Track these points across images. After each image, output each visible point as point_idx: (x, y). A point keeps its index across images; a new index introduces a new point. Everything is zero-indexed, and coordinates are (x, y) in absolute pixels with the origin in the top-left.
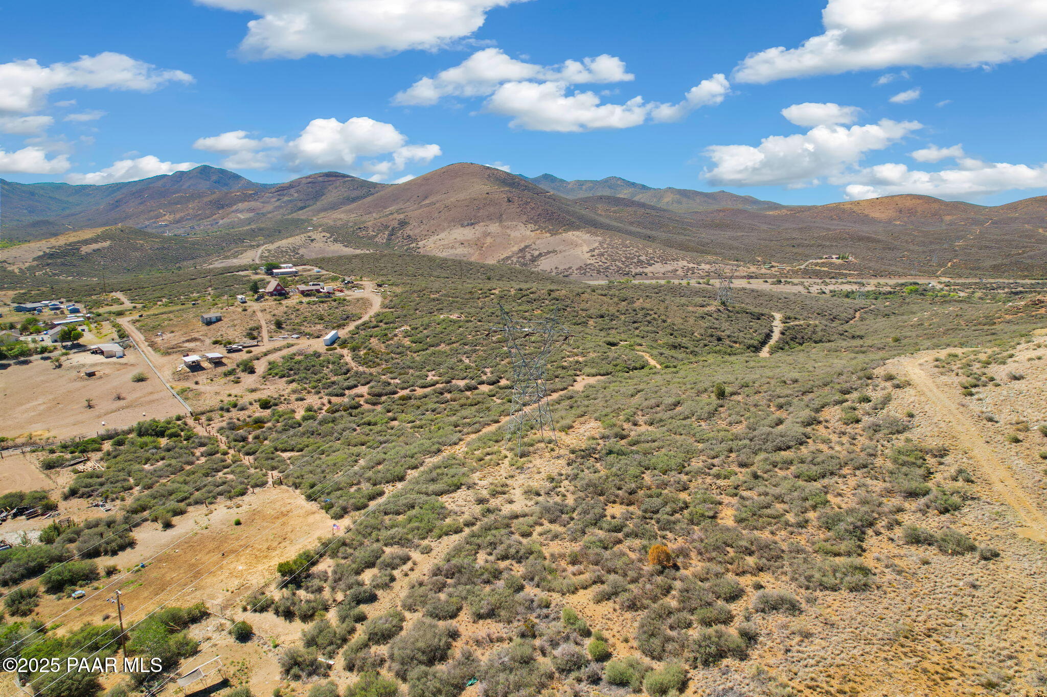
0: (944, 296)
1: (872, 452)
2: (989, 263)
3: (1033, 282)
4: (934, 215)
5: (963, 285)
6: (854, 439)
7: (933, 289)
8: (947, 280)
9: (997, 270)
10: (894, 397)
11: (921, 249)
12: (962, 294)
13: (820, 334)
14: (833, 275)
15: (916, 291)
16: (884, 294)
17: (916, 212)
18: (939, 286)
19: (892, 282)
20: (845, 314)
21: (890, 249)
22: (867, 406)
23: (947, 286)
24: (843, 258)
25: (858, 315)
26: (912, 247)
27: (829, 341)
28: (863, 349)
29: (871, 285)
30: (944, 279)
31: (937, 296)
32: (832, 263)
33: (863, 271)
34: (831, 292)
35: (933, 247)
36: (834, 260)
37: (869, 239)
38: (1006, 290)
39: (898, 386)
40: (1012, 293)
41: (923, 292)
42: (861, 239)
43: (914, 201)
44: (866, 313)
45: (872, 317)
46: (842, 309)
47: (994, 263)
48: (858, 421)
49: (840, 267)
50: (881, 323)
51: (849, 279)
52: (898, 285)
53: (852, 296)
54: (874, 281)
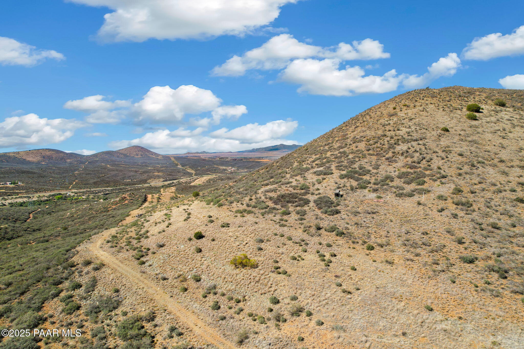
0: (76, 199)
1: (103, 335)
2: (92, 181)
3: (112, 188)
4: (62, 159)
5: (83, 192)
6: (82, 327)
7: (70, 196)
8: (76, 191)
9: (96, 184)
10: (99, 278)
11: (58, 176)
12: (84, 197)
13: (11, 233)
14: (9, 194)
15: (62, 198)
16: (44, 201)
17: (52, 157)
18: (72, 194)
19: (47, 194)
20: (23, 217)
21: (42, 177)
22: (81, 291)
23: (76, 194)
24: (14, 184)
25: (31, 215)
26: (53, 175)
27: (18, 236)
28: (46, 238)
29: (35, 197)
30: (73, 191)
31: (72, 199)
32: (8, 187)
33: (28, 190)
34: (9, 204)
35: (65, 175)
36: (9, 185)
37: (28, 172)
38: (102, 193)
39: (96, 269)
40: (105, 194)
41: (65, 198)
42: (23, 172)
43: (50, 152)
44: (36, 214)
45: (41, 216)
46: (20, 214)
47: (94, 181)
48: (78, 308)
49: (13, 189)
50: (48, 218)
51: (20, 195)
52: (50, 196)
53: (24, 205)
54: (37, 195)
